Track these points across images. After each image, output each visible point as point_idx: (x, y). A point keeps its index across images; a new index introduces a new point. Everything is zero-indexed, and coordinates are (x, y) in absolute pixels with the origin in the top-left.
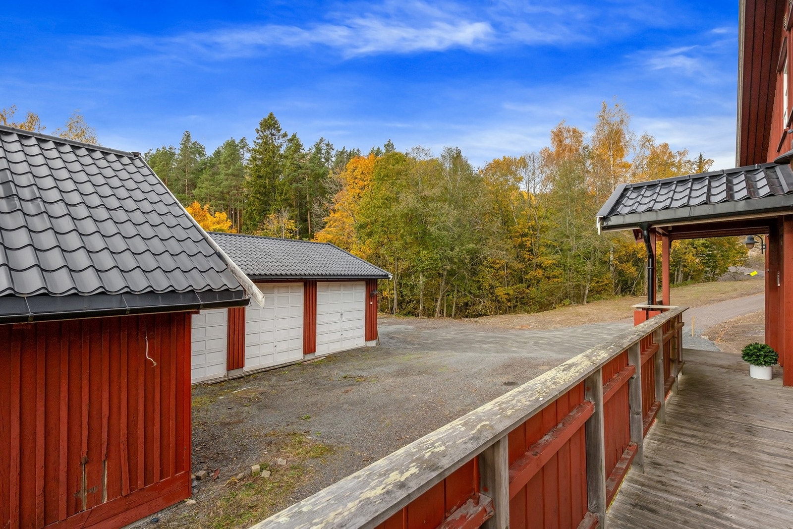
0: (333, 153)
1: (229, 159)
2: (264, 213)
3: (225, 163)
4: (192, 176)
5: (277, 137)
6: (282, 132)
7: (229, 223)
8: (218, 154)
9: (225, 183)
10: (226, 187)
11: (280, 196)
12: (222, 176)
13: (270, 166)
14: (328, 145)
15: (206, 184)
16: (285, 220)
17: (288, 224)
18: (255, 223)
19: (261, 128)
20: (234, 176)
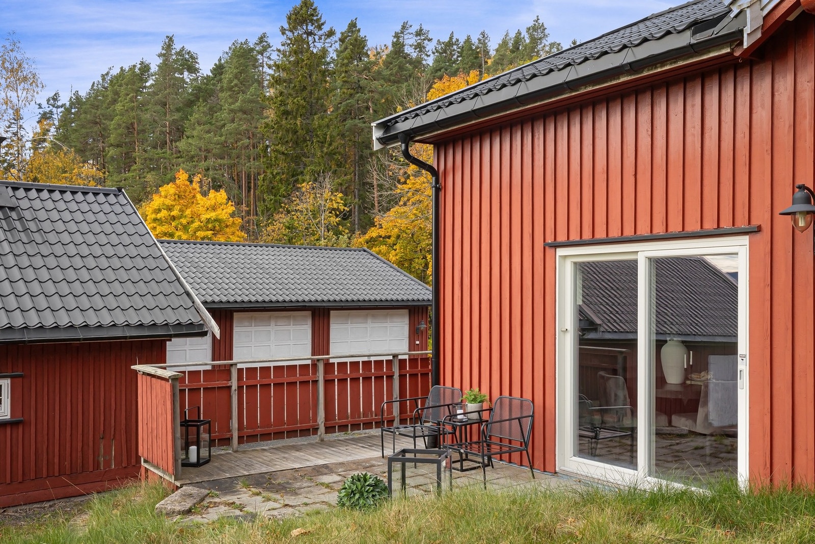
0: (430, 47)
1: (236, 81)
2: (294, 179)
3: (230, 89)
4: (177, 116)
5: (317, 38)
6: (326, 29)
7: (231, 209)
8: (219, 70)
9: (229, 126)
10: (231, 134)
11: (321, 147)
12: (224, 115)
13: (305, 94)
14: (419, 33)
15: (198, 130)
16: (327, 194)
17: (331, 200)
18: (278, 197)
19: (289, 24)
20: (245, 113)
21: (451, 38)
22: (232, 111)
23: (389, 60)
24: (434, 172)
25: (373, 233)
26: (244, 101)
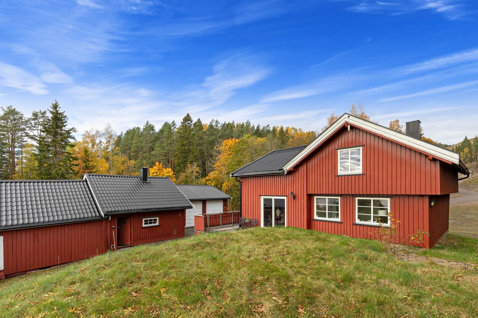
0: (219, 125)
2: (185, 163)
3: (166, 137)
4: (151, 144)
6: (193, 122)
7: (172, 173)
9: (166, 148)
10: (167, 150)
11: (192, 155)
12: (165, 145)
13: (188, 140)
14: (216, 122)
15: (158, 149)
16: (195, 167)
17: (196, 169)
18: (181, 168)
19: (183, 121)
20: (171, 144)
21: (225, 123)
22: (167, 144)
23: (209, 130)
24: (241, 182)
25: (207, 178)
26: (170, 141)
